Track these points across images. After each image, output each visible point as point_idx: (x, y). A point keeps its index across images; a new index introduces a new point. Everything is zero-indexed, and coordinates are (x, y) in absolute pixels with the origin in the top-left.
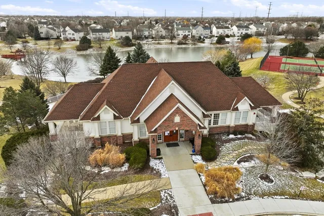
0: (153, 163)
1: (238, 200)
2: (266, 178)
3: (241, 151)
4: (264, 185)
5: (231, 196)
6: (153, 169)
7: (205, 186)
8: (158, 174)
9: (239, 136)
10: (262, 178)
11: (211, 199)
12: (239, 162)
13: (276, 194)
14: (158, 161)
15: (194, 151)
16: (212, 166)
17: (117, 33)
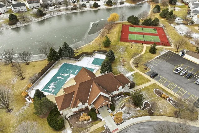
0: (98, 116)
1: (123, 122)
2: (129, 113)
3: (121, 104)
4: (129, 116)
5: (121, 122)
6: (99, 118)
7: (114, 120)
8: (101, 120)
9: (120, 97)
10: (128, 113)
11: (117, 124)
12: (121, 109)
13: (131, 118)
14: (99, 115)
15: (108, 108)
16: (115, 113)
17: (30, 4)
